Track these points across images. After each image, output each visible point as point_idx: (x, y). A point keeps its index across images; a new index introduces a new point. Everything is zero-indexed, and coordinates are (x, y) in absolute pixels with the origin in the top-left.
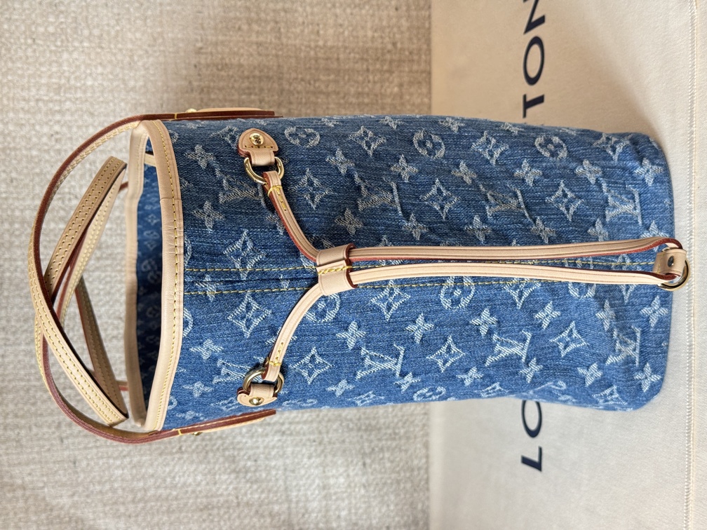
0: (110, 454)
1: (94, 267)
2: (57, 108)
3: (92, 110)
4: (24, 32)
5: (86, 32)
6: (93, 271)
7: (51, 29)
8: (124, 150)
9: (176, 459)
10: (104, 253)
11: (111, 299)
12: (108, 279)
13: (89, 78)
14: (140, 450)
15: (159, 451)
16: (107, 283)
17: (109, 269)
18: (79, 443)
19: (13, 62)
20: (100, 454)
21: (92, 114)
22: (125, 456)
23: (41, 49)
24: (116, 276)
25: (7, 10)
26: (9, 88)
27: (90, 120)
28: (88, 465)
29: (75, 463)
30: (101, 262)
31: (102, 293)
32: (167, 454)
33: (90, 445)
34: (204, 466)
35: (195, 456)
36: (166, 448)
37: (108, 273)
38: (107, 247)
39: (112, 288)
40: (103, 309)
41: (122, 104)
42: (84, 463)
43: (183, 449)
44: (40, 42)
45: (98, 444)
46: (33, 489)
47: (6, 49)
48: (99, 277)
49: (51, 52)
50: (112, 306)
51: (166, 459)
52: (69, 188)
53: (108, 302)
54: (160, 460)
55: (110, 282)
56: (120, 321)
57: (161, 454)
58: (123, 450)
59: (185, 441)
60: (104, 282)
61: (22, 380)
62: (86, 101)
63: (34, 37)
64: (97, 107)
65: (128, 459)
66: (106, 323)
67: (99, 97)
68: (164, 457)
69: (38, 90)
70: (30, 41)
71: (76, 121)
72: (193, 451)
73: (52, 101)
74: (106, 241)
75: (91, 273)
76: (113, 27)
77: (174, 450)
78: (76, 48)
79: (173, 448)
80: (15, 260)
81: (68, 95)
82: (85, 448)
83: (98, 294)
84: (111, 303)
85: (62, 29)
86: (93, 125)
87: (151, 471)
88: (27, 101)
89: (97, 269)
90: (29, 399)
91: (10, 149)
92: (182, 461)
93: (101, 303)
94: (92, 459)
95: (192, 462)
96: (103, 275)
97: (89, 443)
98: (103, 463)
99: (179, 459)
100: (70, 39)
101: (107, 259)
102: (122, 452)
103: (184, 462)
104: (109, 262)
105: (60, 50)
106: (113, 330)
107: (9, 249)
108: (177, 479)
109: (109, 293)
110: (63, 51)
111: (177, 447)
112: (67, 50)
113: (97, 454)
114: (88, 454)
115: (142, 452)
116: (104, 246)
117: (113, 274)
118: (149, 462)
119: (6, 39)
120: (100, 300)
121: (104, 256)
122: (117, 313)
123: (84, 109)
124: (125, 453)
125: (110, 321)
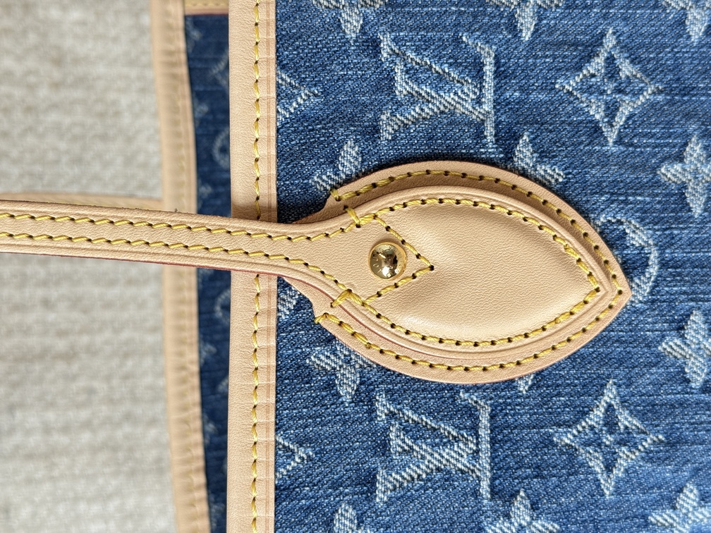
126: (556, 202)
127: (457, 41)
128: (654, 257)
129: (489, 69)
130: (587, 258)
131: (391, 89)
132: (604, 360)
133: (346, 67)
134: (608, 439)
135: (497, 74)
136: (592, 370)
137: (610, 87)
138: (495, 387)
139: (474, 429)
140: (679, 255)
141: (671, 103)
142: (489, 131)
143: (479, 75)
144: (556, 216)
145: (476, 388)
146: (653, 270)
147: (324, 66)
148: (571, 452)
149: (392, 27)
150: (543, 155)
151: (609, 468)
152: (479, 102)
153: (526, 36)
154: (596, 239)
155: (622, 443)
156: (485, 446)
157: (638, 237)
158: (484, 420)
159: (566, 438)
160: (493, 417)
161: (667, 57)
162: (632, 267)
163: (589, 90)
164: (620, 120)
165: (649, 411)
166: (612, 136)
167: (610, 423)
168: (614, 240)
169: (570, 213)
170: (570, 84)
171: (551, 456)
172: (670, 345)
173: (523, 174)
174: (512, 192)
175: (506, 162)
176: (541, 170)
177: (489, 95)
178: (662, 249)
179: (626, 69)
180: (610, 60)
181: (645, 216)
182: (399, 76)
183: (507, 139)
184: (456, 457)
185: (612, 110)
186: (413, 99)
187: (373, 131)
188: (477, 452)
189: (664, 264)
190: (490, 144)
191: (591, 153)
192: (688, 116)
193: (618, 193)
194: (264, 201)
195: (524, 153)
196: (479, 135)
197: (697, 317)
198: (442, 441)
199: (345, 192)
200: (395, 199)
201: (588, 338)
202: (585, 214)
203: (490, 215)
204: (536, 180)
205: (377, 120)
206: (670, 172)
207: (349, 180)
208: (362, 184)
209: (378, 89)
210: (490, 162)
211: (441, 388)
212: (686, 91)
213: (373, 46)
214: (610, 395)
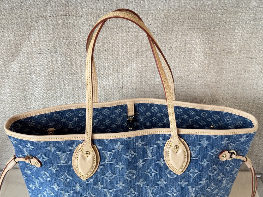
2: (182, 50)
4: (214, 40)
5: (212, 62)
6: (117, 61)
7: (214, 49)
10: (125, 65)
13: (194, 62)
19: (202, 35)
23: (206, 46)
25: (224, 33)
26: (191, 33)
31: (109, 64)
38: (127, 66)
39: (111, 67)
44: (209, 46)
46: (28, 38)
47: (207, 33)
49: (205, 49)
52: (150, 53)
61: (73, 35)
63: (211, 43)
69: (190, 44)
70: (210, 42)
71: (177, 57)
73: (185, 49)
76: (213, 71)
78: (206, 58)
80: (122, 33)
81: (187, 54)
85: (214, 53)
88: (186, 39)
90: (65, 37)
91: (167, 32)
100: (209, 56)
105: (205, 52)
107: (126, 31)
110: (205, 53)
112: (205, 55)
119: (211, 33)
126: (95, 171)
127: (115, 159)
128: (89, 182)
129: (111, 162)
130: (88, 175)
131: (108, 151)
132: (76, 177)
133: (111, 146)
134: (66, 178)
135: (111, 163)
136: (74, 176)
137: (110, 176)
138: (72, 165)
139: (66, 163)
140: (89, 185)
141: (108, 183)
142: (104, 163)
143: (110, 161)
144: (93, 171)
145: (72, 163)
146: (87, 182)
147: (111, 144)
148: (64, 174)
149: (116, 152)
150: (101, 169)
151: (62, 178)
152: (107, 161)
153: (115, 166)
154: (90, 176)
155: (65, 180)
156: (64, 164)
157: (91, 180)
158: (67, 164)
159: (66, 174)
160: (68, 165)
161: (114, 182)
162: (87, 180)
163: (109, 174)
164: (106, 177)
165: (69, 183)
166: (103, 177)
167: (68, 178)
168: (91, 178)
169: (94, 173)
170: (110, 171)
171: (63, 172)
172: (78, 185)
173: (98, 167)
174: (96, 166)
175: (100, 165)
176: (99, 169)
177: (108, 163)
178: (90, 183)
179: (112, 178)
180: (113, 176)
181: (94, 181)
182: (110, 153)
183: (103, 165)
184: (63, 161)
185: (107, 176)
186: (107, 154)
187: (103, 150)
188: (64, 163)
189: (88, 183)
190: (101, 163)
191: (101, 174)
192: (106, 185)
193: (97, 178)
194: (94, 138)
195: (101, 167)
196: (103, 162)
197: (81, 188)
198: (65, 159)
199: (95, 147)
200: (95, 153)
201: (78, 176)
202: (94, 174)
203: (93, 164)
204: (98, 169)
205: (105, 150)
206: (99, 183)
207: (97, 147)
208: (96, 149)
209: (108, 150)
210: (100, 163)
211: (71, 159)
212: (109, 185)
213: (114, 149)
214: (71, 178)
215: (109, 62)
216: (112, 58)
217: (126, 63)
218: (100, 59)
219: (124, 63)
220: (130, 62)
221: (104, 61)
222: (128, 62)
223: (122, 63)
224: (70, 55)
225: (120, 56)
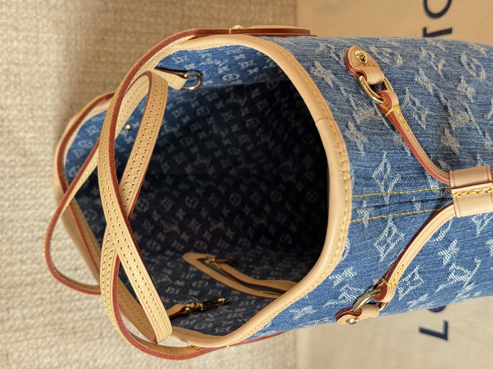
0: (39, 344)
1: (20, 173)
3: (16, 25)
6: (19, 177)
8: (46, 64)
9: (98, 344)
11: (36, 203)
12: (33, 184)
14: (66, 339)
15: (83, 338)
16: (32, 188)
17: (34, 175)
18: (11, 338)
20: (30, 346)
21: (16, 29)
22: (52, 346)
24: (40, 182)
27: (14, 34)
28: (19, 356)
29: (7, 356)
30: (26, 169)
31: (28, 197)
32: (90, 341)
33: (21, 339)
34: (121, 348)
35: (114, 339)
36: (89, 335)
37: (33, 179)
38: (32, 154)
39: (37, 192)
40: (30, 212)
41: (45, 20)
42: (15, 356)
43: (104, 334)
45: (28, 337)
48: (25, 182)
50: (37, 209)
51: (89, 345)
53: (34, 205)
54: (84, 346)
55: (36, 187)
56: (45, 223)
57: (85, 341)
58: (51, 340)
59: (105, 327)
60: (29, 187)
62: (12, 16)
64: (21, 22)
65: (55, 349)
66: (33, 225)
67: (23, 13)
68: (87, 343)
72: (113, 335)
74: (30, 149)
75: (17, 179)
77: (96, 337)
79: (95, 334)
82: (16, 341)
83: (25, 199)
84: (37, 207)
86: (17, 39)
87: (76, 356)
89: (23, 175)
92: (103, 345)
93: (27, 207)
94: (23, 350)
95: (112, 345)
96: (29, 180)
97: (20, 336)
98: (33, 354)
99: (101, 344)
101: (31, 165)
102: (49, 342)
103: (106, 345)
104: (33, 169)
106: (39, 231)
108: (99, 361)
109: (34, 198)
111: (99, 334)
113: (27, 346)
114: (19, 347)
115: (68, 341)
116: (28, 153)
117: (38, 180)
118: (74, 349)
120: (26, 205)
121: (29, 162)
122: (43, 216)
123: (9, 24)
124: (52, 343)
125: (36, 223)
215: (22, 196)
216: (13, 190)
217: (24, 155)
218: (17, 219)
219: (24, 161)
220: (21, 146)
221: (20, 207)
222: (22, 152)
223: (24, 166)
224: (10, 288)
225: (7, 170)
